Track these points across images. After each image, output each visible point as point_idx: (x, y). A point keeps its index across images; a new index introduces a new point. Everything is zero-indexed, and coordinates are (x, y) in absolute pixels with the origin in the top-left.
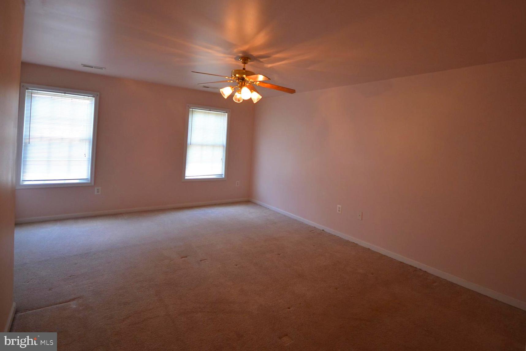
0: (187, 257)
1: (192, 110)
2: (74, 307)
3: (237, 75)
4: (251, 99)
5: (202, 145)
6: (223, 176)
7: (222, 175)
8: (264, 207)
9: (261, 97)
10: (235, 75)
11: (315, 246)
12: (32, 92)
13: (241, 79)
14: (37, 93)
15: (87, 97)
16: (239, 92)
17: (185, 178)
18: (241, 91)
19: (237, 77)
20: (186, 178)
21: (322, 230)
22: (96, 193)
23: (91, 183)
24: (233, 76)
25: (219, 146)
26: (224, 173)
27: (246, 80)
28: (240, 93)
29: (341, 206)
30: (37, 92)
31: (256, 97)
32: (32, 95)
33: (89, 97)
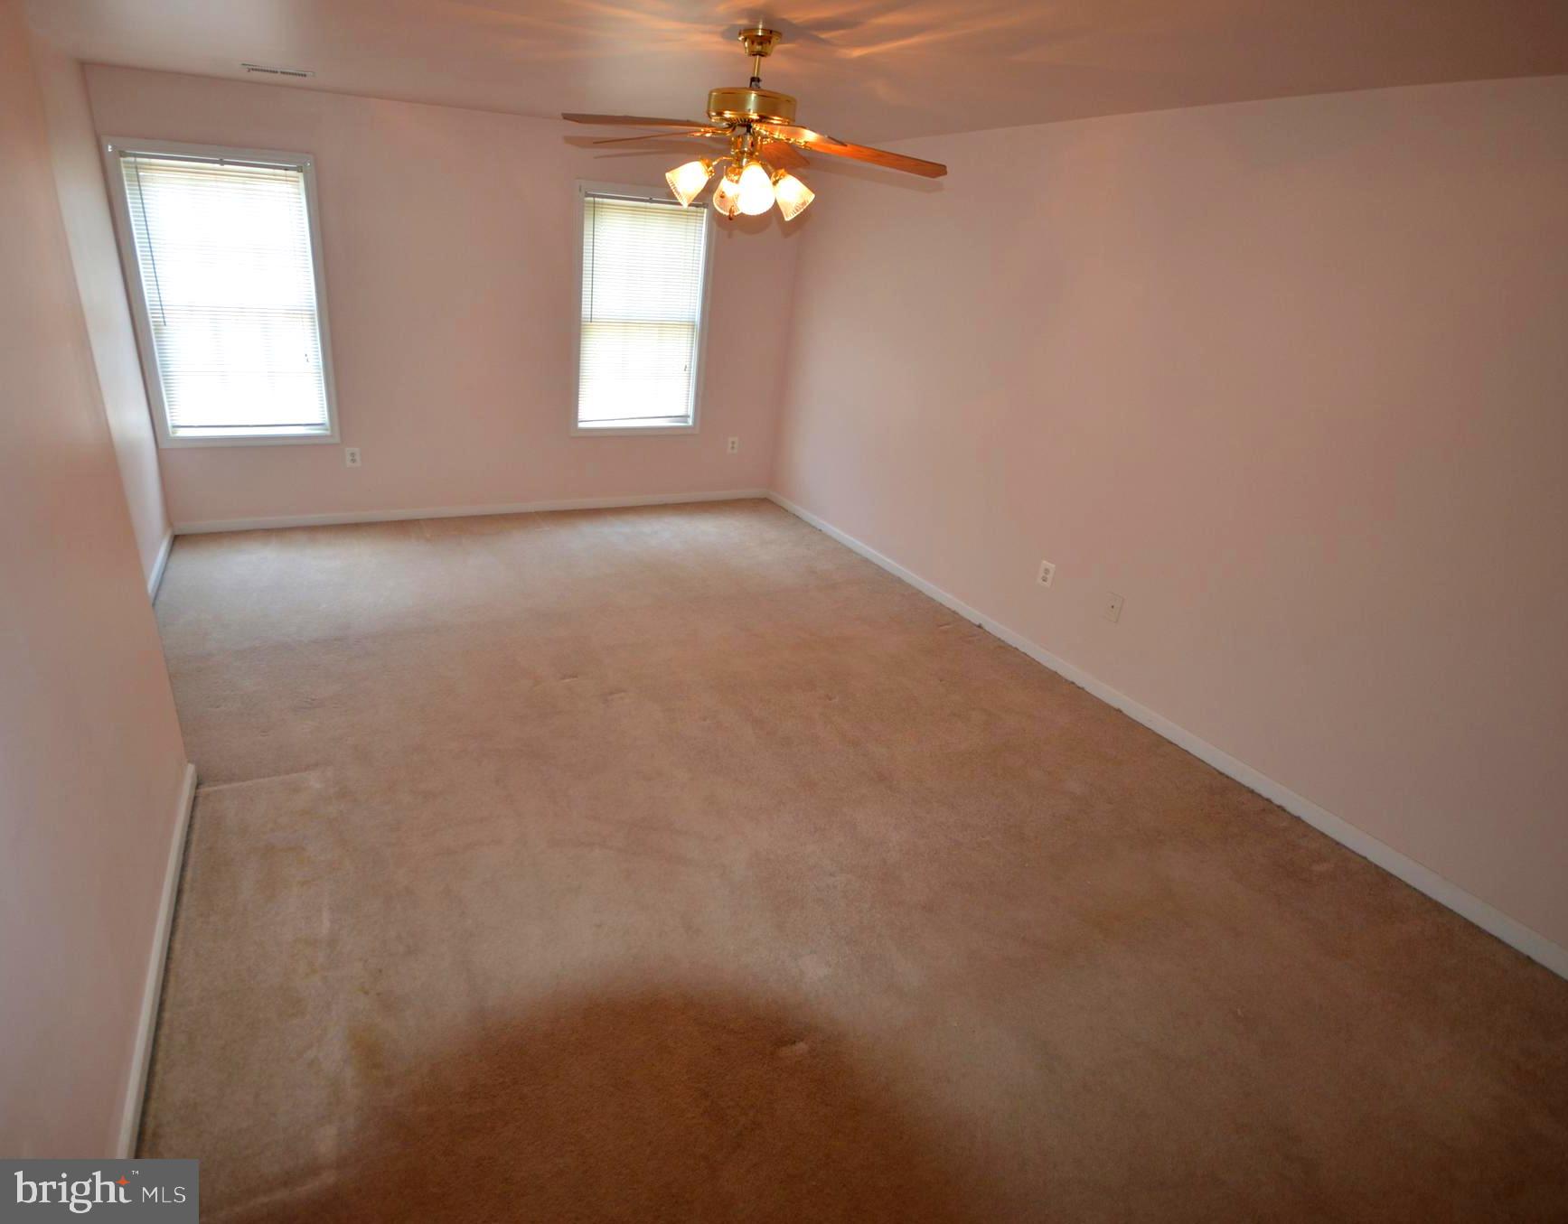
0: (576, 677)
1: (594, 203)
2: (318, 786)
3: (728, 114)
4: (776, 207)
5: (627, 323)
6: (690, 422)
7: (688, 416)
8: (809, 525)
9: (810, 197)
10: (720, 114)
11: (943, 682)
12: (135, 162)
13: (742, 126)
14: (149, 167)
15: (282, 172)
16: (736, 178)
17: (576, 425)
18: (740, 174)
19: (726, 120)
20: (581, 425)
21: (977, 623)
22: (349, 463)
23: (331, 436)
24: (714, 114)
25: (680, 324)
26: (691, 413)
27: (759, 133)
28: (737, 182)
29: (1053, 566)
30: (151, 165)
31: (793, 194)
32: (141, 174)
33: (289, 173)
